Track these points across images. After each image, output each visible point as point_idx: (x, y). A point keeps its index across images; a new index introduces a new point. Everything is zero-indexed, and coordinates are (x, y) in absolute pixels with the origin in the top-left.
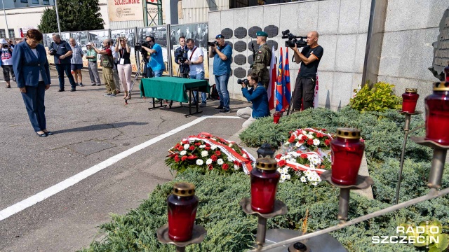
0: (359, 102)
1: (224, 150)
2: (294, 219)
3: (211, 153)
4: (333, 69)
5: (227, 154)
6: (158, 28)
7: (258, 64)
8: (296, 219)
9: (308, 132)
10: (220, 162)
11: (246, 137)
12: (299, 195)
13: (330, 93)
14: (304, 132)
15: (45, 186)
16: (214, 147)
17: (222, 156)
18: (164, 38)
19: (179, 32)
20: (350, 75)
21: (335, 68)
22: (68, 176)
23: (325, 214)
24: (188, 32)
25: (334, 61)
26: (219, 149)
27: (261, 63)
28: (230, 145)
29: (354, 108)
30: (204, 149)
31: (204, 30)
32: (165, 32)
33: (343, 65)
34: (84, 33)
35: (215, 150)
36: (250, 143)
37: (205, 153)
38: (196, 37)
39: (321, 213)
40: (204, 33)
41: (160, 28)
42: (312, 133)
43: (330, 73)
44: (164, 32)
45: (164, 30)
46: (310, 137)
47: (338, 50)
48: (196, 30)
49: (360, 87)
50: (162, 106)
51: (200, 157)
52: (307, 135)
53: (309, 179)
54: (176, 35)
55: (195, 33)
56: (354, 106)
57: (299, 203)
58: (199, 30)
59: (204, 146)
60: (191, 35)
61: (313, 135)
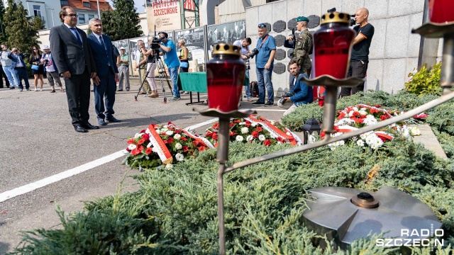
0: (416, 85)
1: (265, 127)
2: (352, 181)
3: (251, 129)
4: (383, 56)
5: (269, 130)
6: (195, 30)
7: (299, 51)
8: (356, 181)
9: (360, 108)
10: (262, 137)
11: (289, 120)
12: (357, 155)
13: (380, 83)
14: (356, 109)
15: (82, 163)
16: (254, 124)
17: (263, 132)
18: (202, 39)
19: (216, 32)
20: (403, 60)
21: (385, 54)
22: (105, 155)
23: (391, 173)
24: (225, 31)
25: (383, 47)
26: (260, 126)
27: (301, 49)
28: (273, 123)
29: (410, 92)
30: (244, 126)
31: (241, 28)
32: (202, 33)
33: (394, 50)
34: (125, 42)
35: (256, 127)
36: (293, 127)
37: (245, 130)
38: (233, 35)
39: (387, 172)
40: (242, 30)
41: (198, 29)
42: (365, 109)
43: (380, 61)
44: (200, 34)
45: (201, 31)
46: (363, 112)
47: (388, 35)
48: (233, 28)
49: (416, 71)
50: (199, 102)
51: (239, 133)
52: (360, 112)
53: (367, 142)
54: (213, 35)
55: (232, 31)
56: (410, 90)
57: (357, 165)
58: (236, 28)
59: (244, 123)
60: (228, 34)
61: (366, 111)
